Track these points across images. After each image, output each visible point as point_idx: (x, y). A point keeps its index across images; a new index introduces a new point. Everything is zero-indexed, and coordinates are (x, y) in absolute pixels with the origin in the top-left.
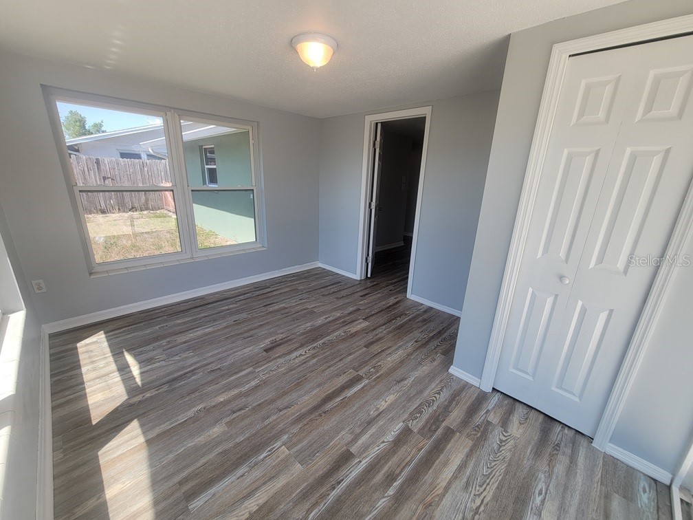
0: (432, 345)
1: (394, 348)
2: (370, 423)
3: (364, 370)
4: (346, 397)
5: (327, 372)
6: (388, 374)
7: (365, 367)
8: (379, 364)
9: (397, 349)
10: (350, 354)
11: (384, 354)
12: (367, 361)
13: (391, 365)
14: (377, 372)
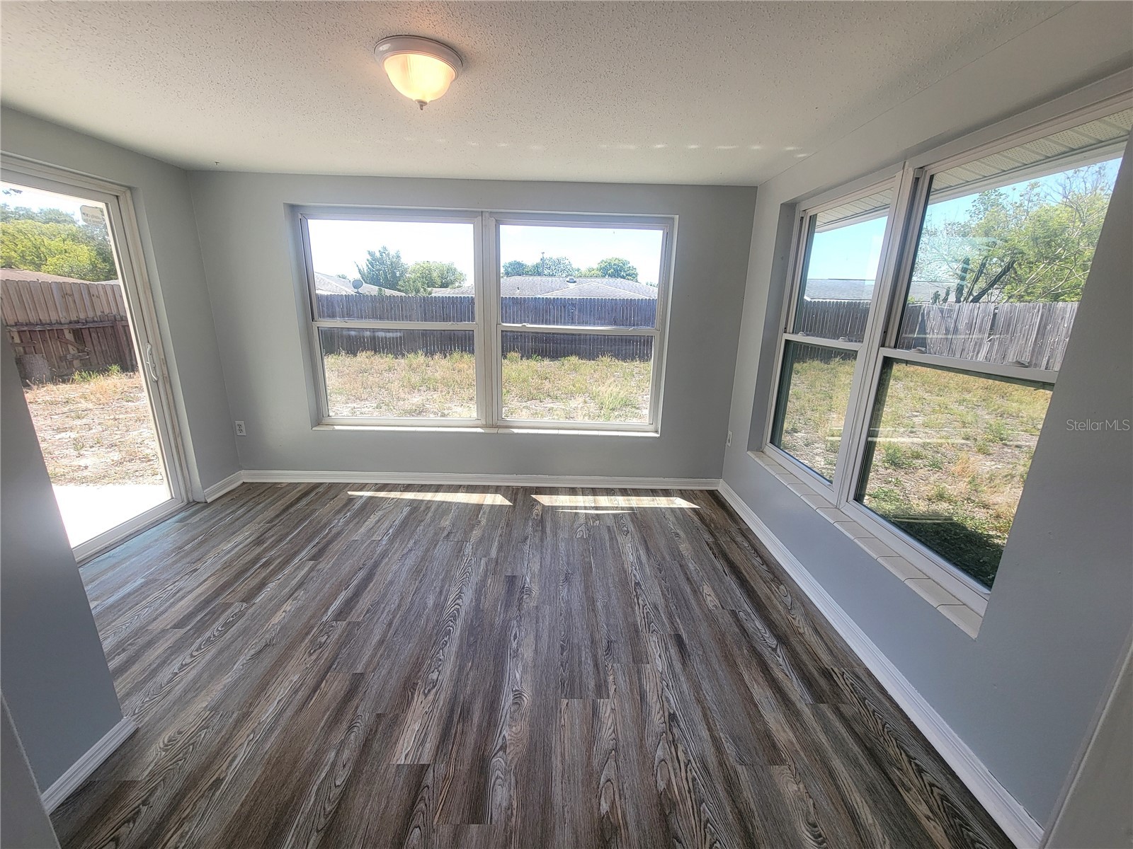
0: (160, 800)
1: (289, 713)
2: (300, 585)
3: (339, 631)
4: (346, 589)
5: (396, 599)
6: (291, 647)
7: (340, 636)
8: (314, 657)
9: (280, 713)
10: (381, 642)
11: (311, 681)
12: (340, 648)
13: (289, 667)
14: (312, 642)
